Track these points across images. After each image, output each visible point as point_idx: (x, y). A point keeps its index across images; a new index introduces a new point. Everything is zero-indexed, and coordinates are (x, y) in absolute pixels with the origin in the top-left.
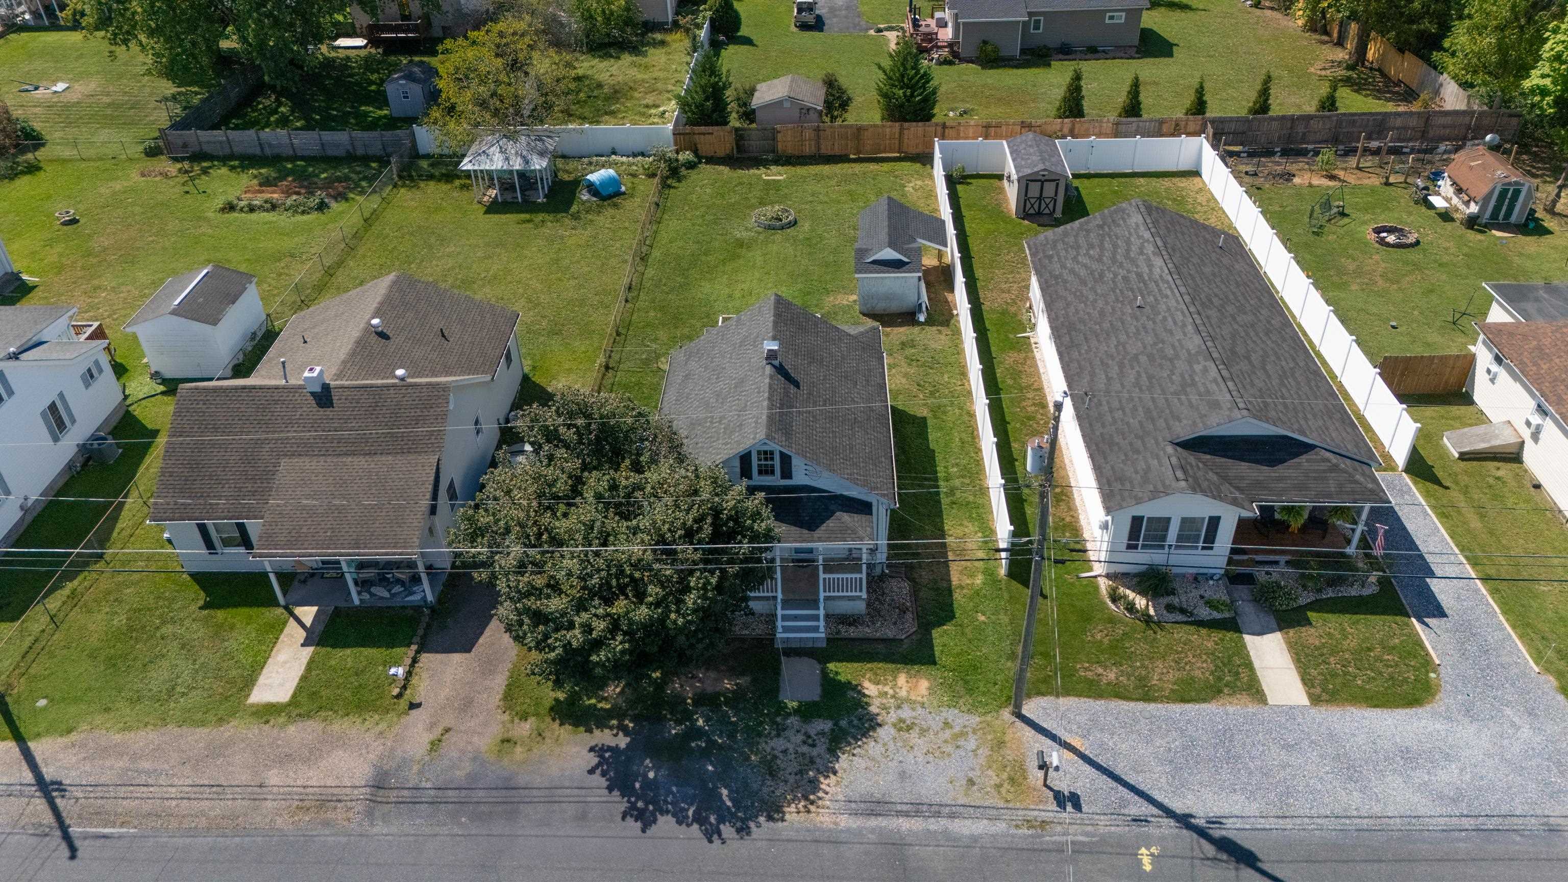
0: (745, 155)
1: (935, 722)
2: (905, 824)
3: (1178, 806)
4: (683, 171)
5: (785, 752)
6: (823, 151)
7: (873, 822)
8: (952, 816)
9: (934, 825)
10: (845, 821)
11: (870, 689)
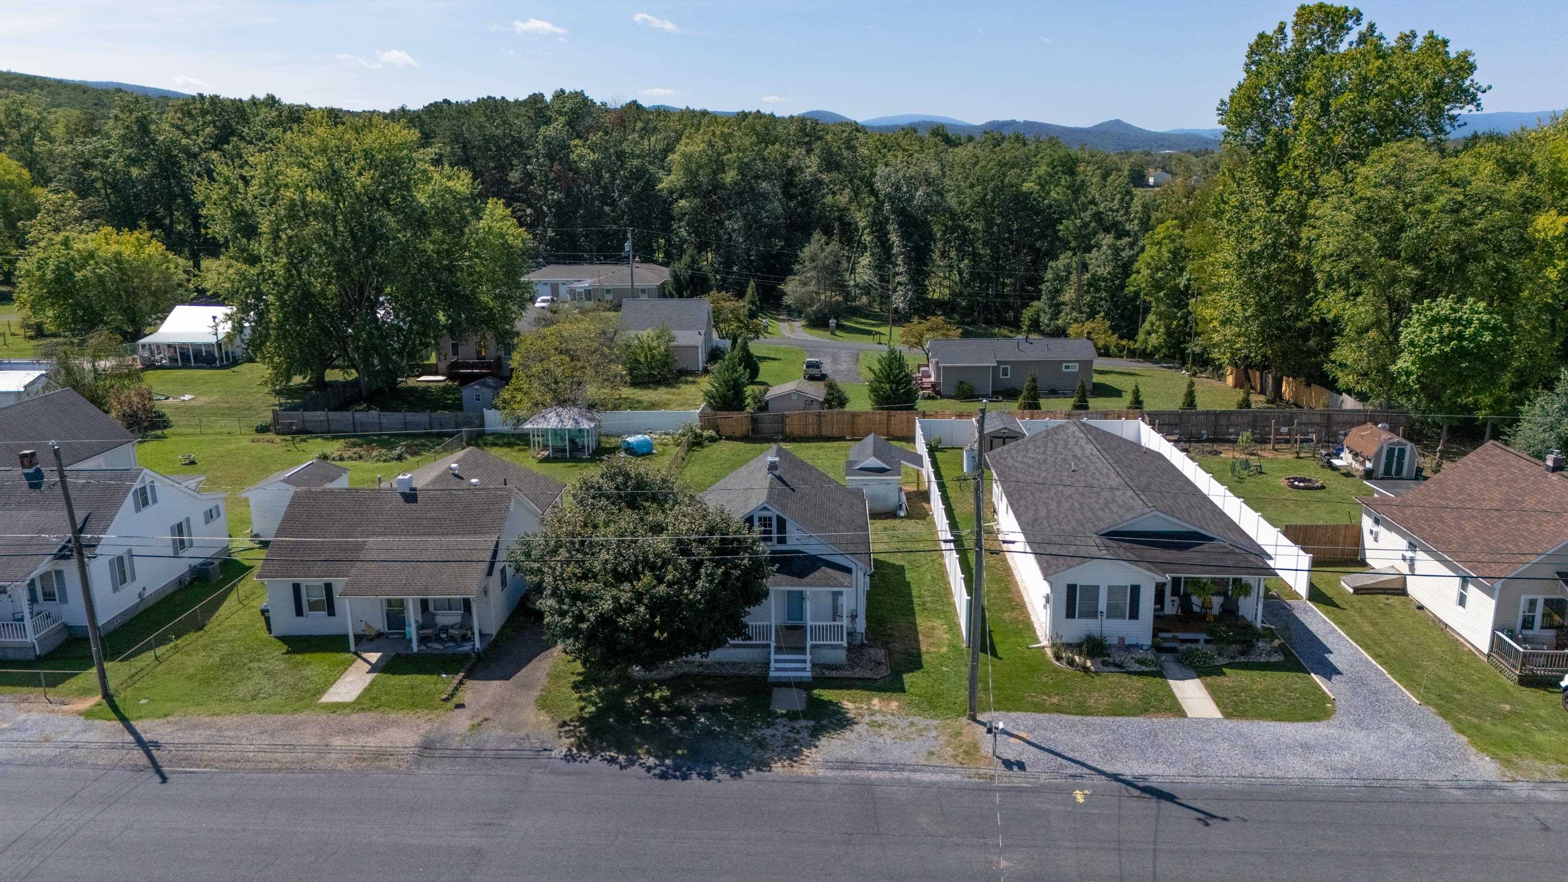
0: (759, 436)
1: (903, 723)
2: (873, 775)
3: (1108, 769)
4: (706, 443)
5: (773, 736)
6: (824, 433)
7: (847, 773)
8: (915, 771)
9: (897, 775)
10: (821, 773)
11: (848, 705)
